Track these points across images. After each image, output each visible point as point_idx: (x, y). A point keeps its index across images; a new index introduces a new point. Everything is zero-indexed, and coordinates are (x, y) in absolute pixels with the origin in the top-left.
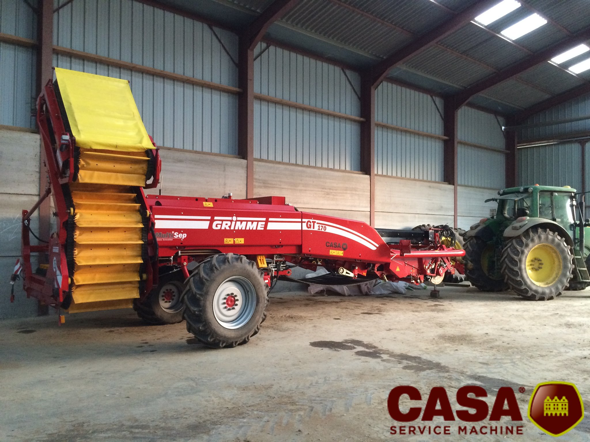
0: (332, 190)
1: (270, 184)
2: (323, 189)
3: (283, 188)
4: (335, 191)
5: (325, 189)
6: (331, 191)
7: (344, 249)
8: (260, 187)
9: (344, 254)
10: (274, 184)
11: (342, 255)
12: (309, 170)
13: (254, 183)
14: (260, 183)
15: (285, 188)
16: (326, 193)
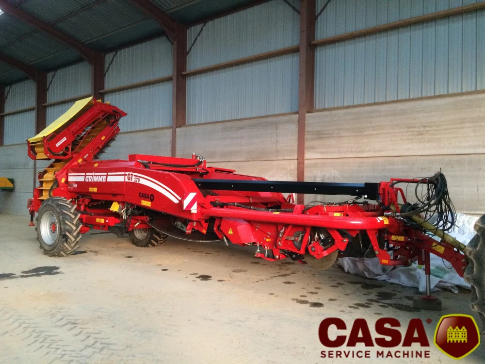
0: (430, 126)
1: (325, 134)
2: (410, 128)
3: (342, 137)
4: (434, 128)
5: (415, 127)
6: (427, 129)
7: (152, 200)
8: (314, 139)
9: (151, 204)
10: (331, 134)
11: (150, 206)
12: (383, 108)
13: (306, 136)
14: (314, 135)
15: (345, 136)
16: (416, 133)
